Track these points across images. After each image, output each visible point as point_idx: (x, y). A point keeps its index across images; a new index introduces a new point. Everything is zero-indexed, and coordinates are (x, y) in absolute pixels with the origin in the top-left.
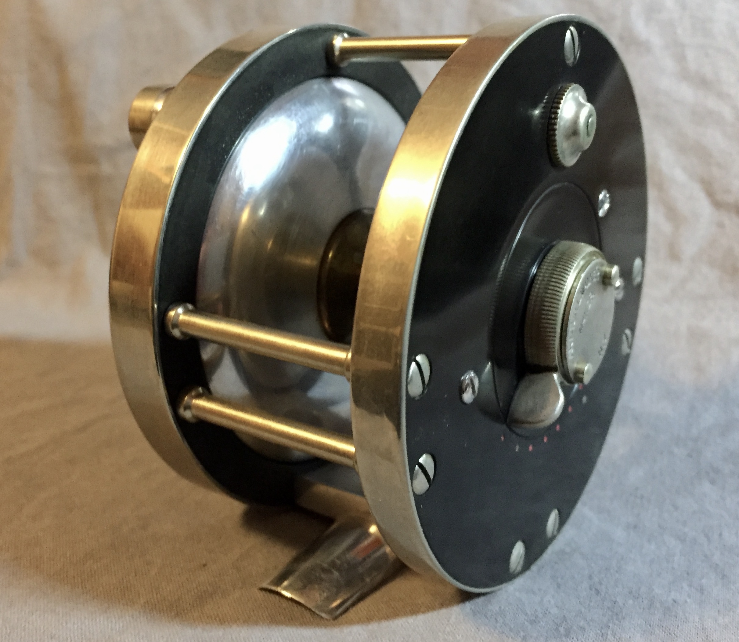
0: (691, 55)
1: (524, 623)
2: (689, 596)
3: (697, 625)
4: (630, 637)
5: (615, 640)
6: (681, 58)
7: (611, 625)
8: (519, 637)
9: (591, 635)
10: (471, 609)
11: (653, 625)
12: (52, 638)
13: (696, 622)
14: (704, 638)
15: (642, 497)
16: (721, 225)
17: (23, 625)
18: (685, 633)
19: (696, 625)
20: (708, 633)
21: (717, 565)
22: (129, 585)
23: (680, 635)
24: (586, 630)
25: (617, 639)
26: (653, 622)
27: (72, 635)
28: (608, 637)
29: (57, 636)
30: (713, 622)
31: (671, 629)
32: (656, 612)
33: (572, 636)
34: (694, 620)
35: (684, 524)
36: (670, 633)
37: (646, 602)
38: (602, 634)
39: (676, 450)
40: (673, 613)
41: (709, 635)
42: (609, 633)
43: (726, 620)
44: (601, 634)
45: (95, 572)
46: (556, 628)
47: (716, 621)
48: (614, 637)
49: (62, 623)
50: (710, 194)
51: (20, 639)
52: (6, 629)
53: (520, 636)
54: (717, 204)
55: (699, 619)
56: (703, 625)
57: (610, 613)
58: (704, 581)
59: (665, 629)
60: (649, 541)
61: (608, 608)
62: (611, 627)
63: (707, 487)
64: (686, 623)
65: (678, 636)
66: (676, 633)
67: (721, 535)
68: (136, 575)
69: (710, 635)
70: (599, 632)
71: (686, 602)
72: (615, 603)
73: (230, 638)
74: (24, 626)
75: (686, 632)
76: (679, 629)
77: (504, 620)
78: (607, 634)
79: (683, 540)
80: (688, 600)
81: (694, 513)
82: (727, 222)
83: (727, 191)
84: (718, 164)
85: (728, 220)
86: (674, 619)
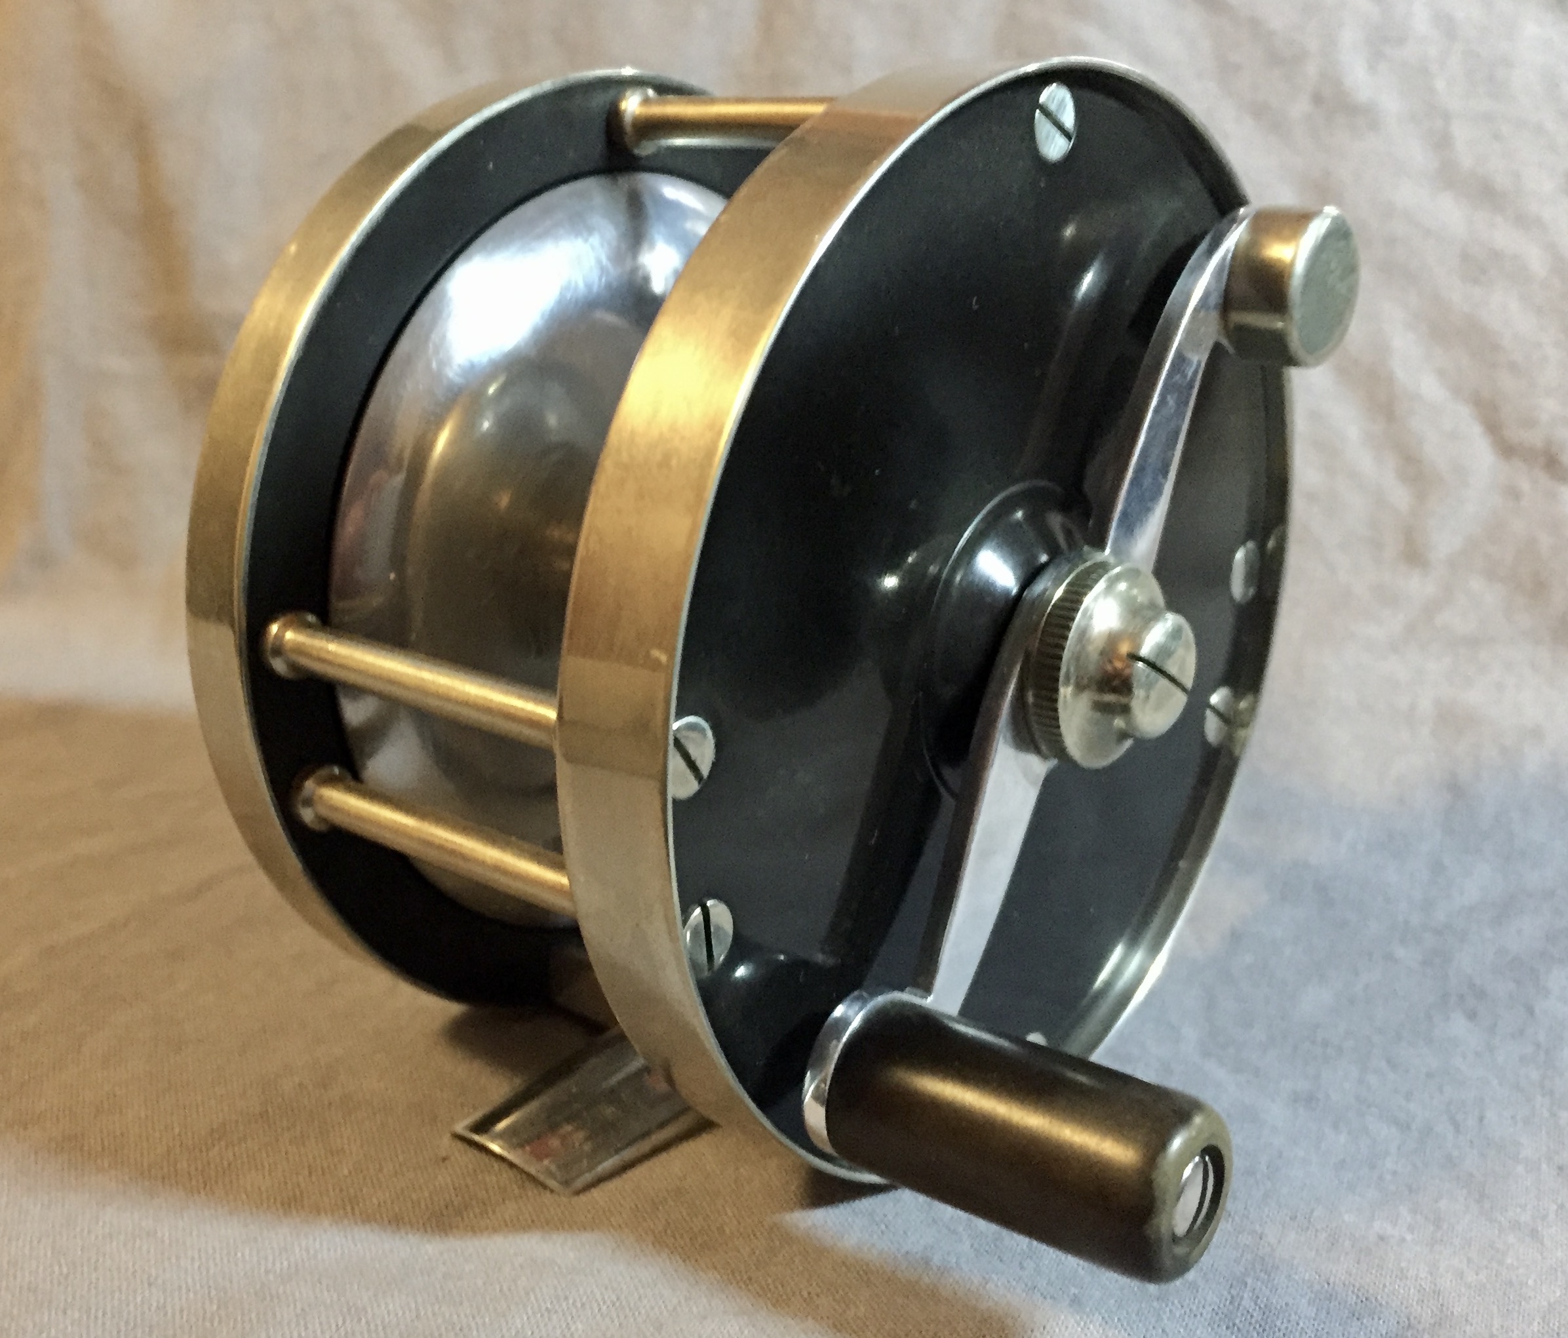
0: (1461, 133)
1: (1076, 1271)
2: (1411, 1229)
3: (1423, 1284)
4: (1286, 1304)
5: (1257, 1308)
6: (1442, 142)
7: (1249, 1281)
8: (1065, 1296)
10: (972, 1246)
11: (1334, 1283)
12: (150, 1285)
13: (1421, 1279)
14: (1435, 1309)
15: (1326, 1044)
16: (1513, 493)
17: (93, 1261)
18: (1398, 1297)
19: (1421, 1285)
20: (1443, 1299)
21: (1471, 1175)
22: (298, 1193)
23: (1387, 1303)
24: (1200, 1290)
25: (1260, 1308)
26: (1335, 1276)
27: (190, 1281)
28: (1243, 1303)
29: (160, 1281)
30: (1456, 1280)
32: (1342, 1259)
33: (1171, 1298)
34: (1417, 1276)
35: (1408, 1096)
37: (1323, 1236)
38: (1232, 1297)
39: (1400, 952)
40: (1377, 1261)
41: (1445, 1304)
42: (1246, 1296)
43: (1482, 1276)
44: (1229, 1298)
45: (229, 1165)
47: (1461, 1278)
48: (1256, 1304)
49: (169, 1259)
50: (1493, 428)
51: (88, 1285)
52: (60, 1266)
53: (1068, 1296)
54: (1507, 450)
55: (1427, 1272)
56: (1435, 1285)
58: (1443, 1204)
59: (1358, 1290)
60: (1335, 1126)
62: (1249, 1285)
63: (1459, 1026)
64: (1401, 1280)
65: (1384, 1303)
66: (1379, 1297)
67: (1481, 1119)
68: (310, 1173)
69: (1448, 1303)
70: (1225, 1293)
71: (1403, 1240)
72: (1261, 1238)
73: (498, 1290)
74: (95, 1263)
75: (1401, 1297)
76: (1386, 1290)
77: (1038, 1266)
78: (1242, 1298)
79: (1405, 1127)
80: (1409, 1237)
81: (1429, 1075)
82: (1525, 486)
83: (1530, 422)
84: (1513, 367)
85: (1527, 481)
86: (1377, 1271)
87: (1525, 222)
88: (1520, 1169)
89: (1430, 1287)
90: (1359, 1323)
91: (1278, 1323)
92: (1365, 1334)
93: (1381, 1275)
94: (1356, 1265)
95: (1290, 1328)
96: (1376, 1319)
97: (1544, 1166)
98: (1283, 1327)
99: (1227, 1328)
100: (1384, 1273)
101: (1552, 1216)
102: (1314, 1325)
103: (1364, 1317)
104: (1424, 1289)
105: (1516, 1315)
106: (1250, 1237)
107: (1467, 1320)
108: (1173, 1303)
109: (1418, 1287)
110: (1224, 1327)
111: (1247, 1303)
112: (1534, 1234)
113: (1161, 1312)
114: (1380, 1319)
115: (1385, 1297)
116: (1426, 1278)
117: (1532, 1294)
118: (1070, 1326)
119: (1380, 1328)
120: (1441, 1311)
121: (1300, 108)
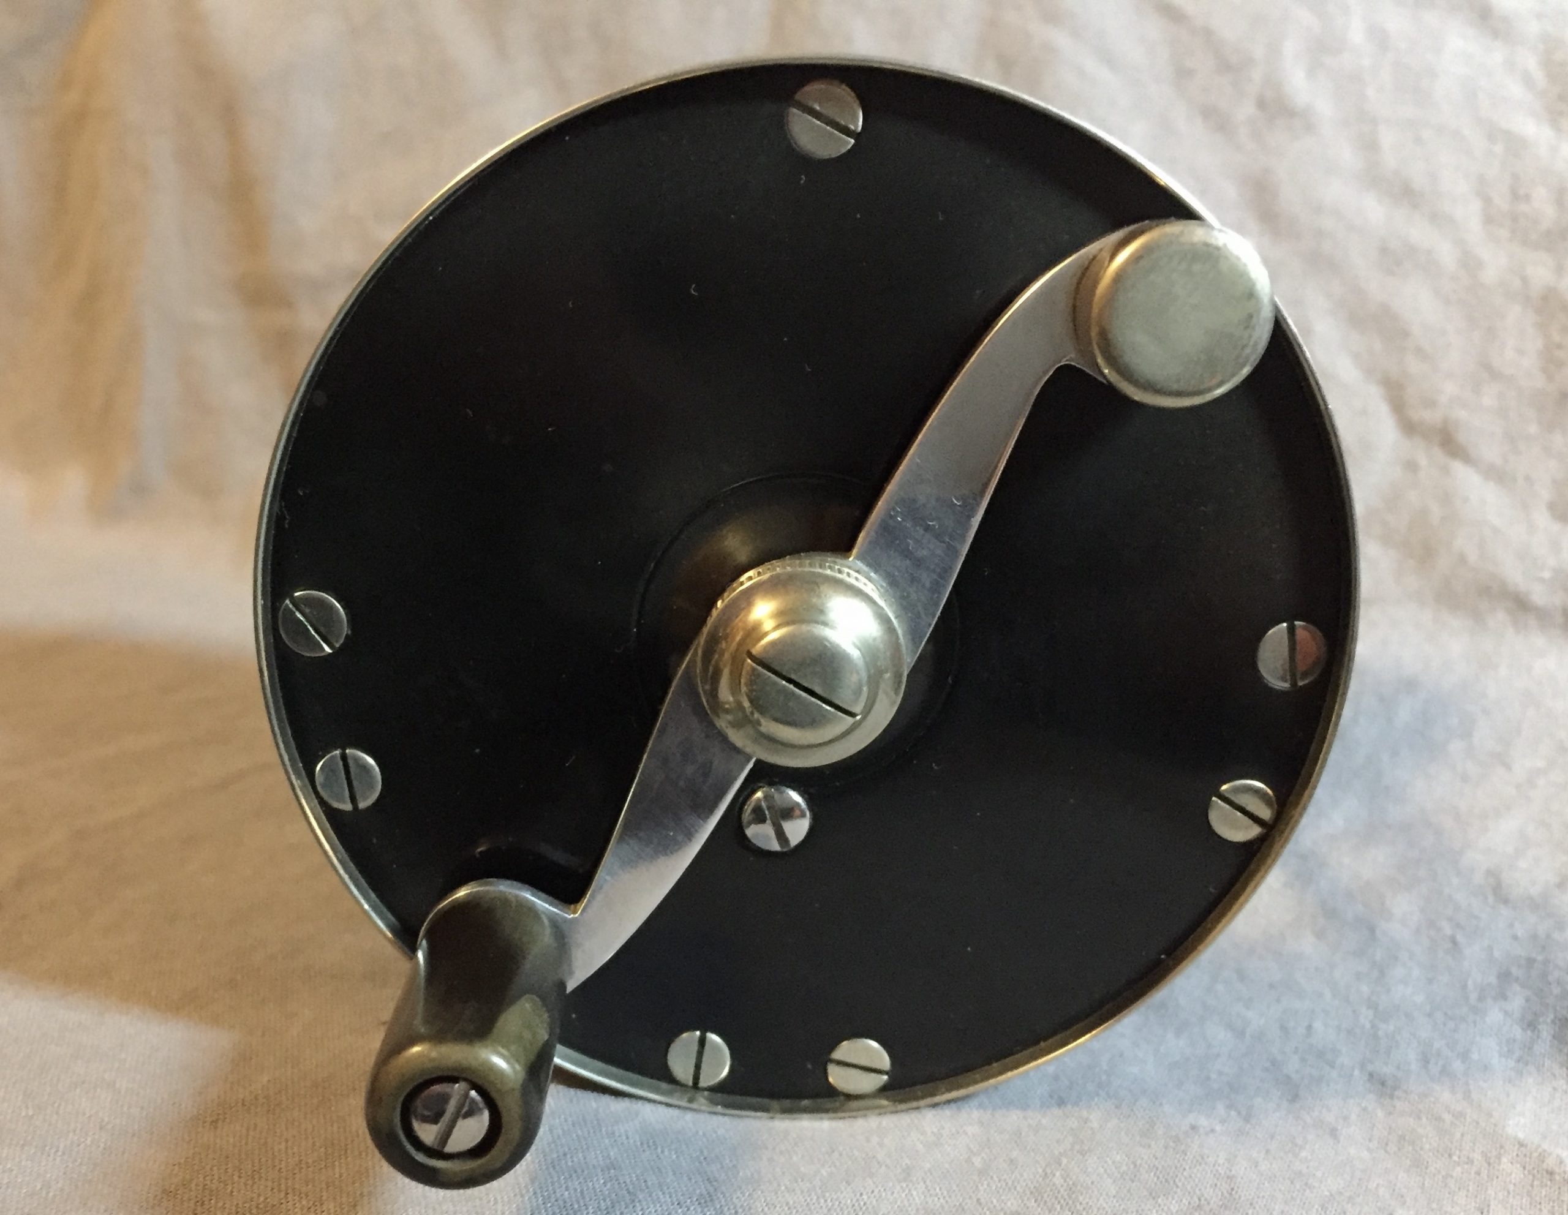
0: (1387, 138)
2: (1222, 1122)
3: (1219, 1169)
4: (1092, 1183)
5: (1066, 1185)
6: (1369, 145)
7: (1065, 1161)
9: (1025, 1175)
13: (1219, 1165)
14: (1225, 1192)
16: (1411, 466)
18: (1194, 1181)
19: (1217, 1171)
20: (1235, 1184)
21: (1289, 1078)
25: (1068, 1185)
28: (1055, 1180)
30: (1251, 1168)
31: (1171, 1174)
34: (1216, 1161)
35: (1249, 1005)
36: (1167, 1181)
40: (1183, 1147)
41: (1236, 1188)
42: (1058, 1174)
43: (1276, 1166)
46: (969, 1157)
47: (1256, 1167)
48: (1065, 1181)
50: (1398, 405)
54: (1409, 427)
55: (1226, 1159)
56: (1231, 1171)
57: (1071, 1139)
58: (1258, 1102)
60: (1178, 1032)
61: (1072, 1129)
62: (1063, 1165)
64: (1200, 1165)
67: (1309, 1028)
69: (1238, 1188)
71: (1212, 1131)
75: (1197, 1180)
78: (1054, 1176)
79: (1240, 1034)
80: (1218, 1128)
81: (1271, 986)
82: (1423, 461)
83: (1430, 403)
84: (1419, 351)
85: (1425, 456)
86: (1180, 1156)
87: (1437, 219)
88: (1334, 1074)
89: (1225, 1173)
90: (1154, 1202)
91: (1081, 1198)
92: (1157, 1211)
93: (1184, 1159)
94: (1164, 1150)
95: (1090, 1204)
96: (1170, 1199)
97: (1356, 1072)
98: (1084, 1202)
99: (1036, 1201)
100: (1186, 1158)
101: (1353, 1117)
102: (1112, 1201)
103: (1159, 1197)
104: (1220, 1174)
105: (1298, 1202)
106: (1076, 1123)
107: (1251, 1204)
108: (992, 1178)
109: (1214, 1172)
110: (1033, 1200)
111: (1058, 1180)
112: (1334, 1133)
113: (979, 1185)
114: (1173, 1199)
115: (1183, 1179)
116: (1223, 1164)
117: (1316, 1184)
118: (896, 1192)
119: (1172, 1207)
120: (1231, 1194)
121: (1245, 111)
